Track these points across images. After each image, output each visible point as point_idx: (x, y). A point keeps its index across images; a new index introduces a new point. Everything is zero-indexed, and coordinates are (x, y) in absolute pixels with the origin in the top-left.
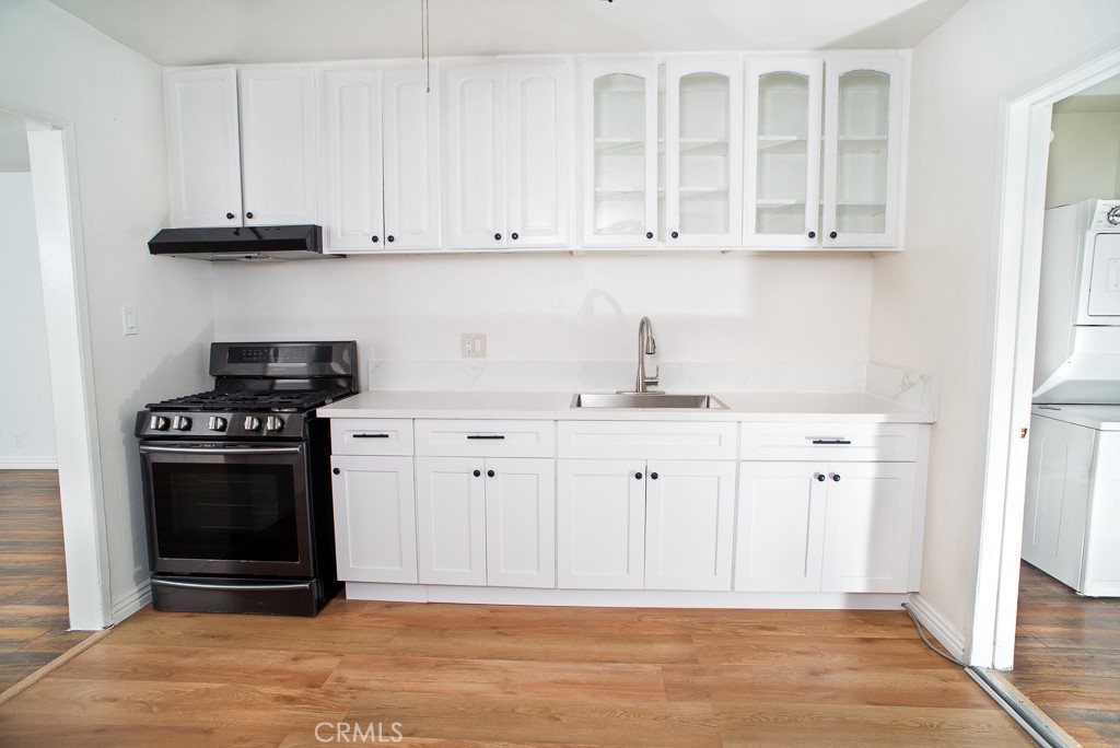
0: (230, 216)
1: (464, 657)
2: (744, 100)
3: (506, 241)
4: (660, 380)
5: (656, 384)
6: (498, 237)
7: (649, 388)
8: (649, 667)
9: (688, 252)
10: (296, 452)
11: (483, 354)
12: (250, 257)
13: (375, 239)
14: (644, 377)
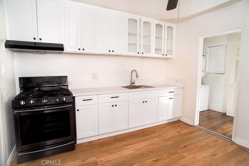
0: (35, 39)
1: (121, 147)
2: (153, 28)
3: (111, 52)
4: (135, 83)
5: (134, 83)
6: (110, 51)
7: (133, 85)
8: (156, 139)
9: (144, 57)
10: (71, 106)
11: (97, 79)
12: (38, 51)
13: (79, 49)
14: (132, 82)
